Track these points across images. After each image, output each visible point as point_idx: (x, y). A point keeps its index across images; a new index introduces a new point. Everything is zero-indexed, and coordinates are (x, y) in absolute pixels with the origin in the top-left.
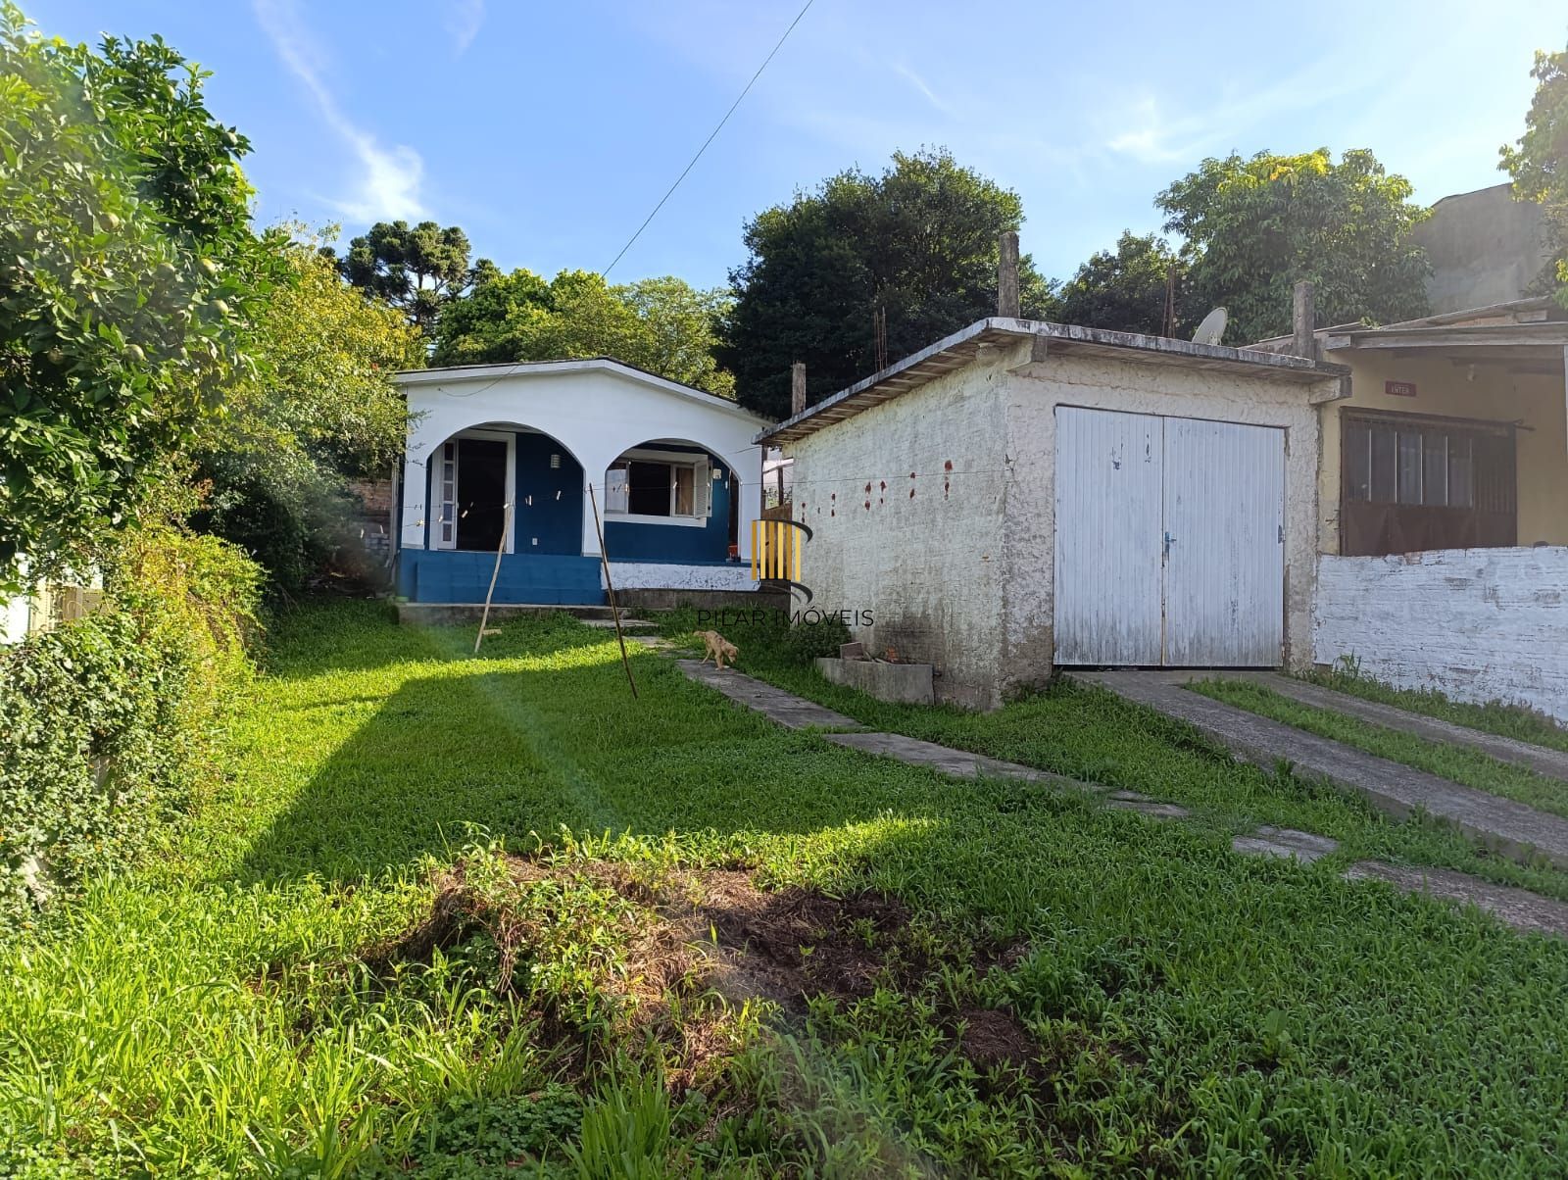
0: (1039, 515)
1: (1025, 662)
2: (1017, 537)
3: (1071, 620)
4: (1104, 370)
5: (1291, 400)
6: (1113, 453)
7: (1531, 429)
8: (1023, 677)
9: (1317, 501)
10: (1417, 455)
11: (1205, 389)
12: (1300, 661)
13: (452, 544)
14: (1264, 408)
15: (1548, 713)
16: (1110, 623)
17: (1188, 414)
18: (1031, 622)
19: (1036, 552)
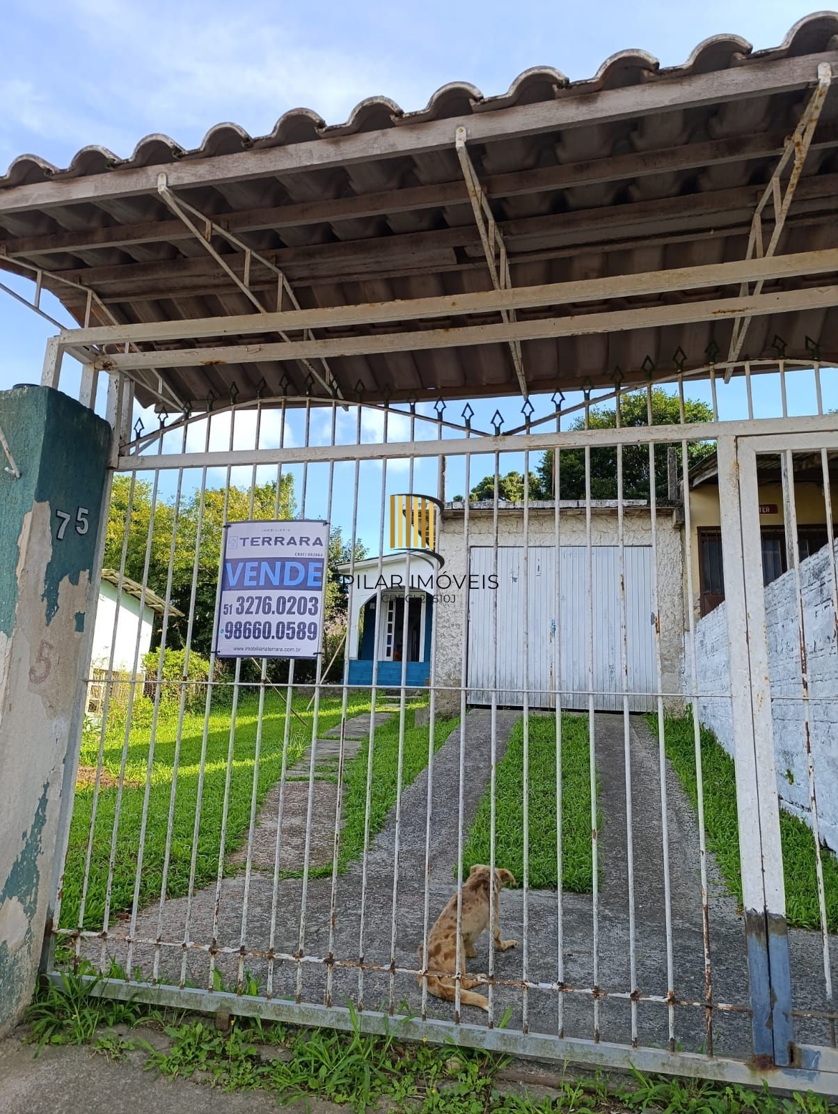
0: (456, 612)
1: (445, 701)
2: (440, 626)
3: (480, 676)
4: (504, 523)
6: (513, 572)
8: (443, 710)
9: (682, 594)
10: (778, 555)
11: (581, 527)
12: (671, 709)
13: (390, 659)
14: (632, 534)
17: (568, 543)
18: (449, 677)
19: (454, 635)
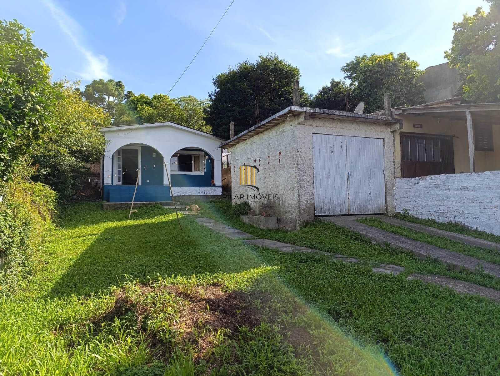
1: (306, 214)
2: (302, 175)
3: (320, 200)
4: (327, 122)
5: (385, 130)
6: (331, 148)
7: (457, 137)
8: (306, 219)
9: (394, 161)
10: (424, 146)
11: (358, 127)
12: (391, 211)
13: (121, 183)
14: (377, 132)
15: (467, 225)
16: (332, 201)
17: (353, 135)
18: (307, 202)
19: (308, 180)
